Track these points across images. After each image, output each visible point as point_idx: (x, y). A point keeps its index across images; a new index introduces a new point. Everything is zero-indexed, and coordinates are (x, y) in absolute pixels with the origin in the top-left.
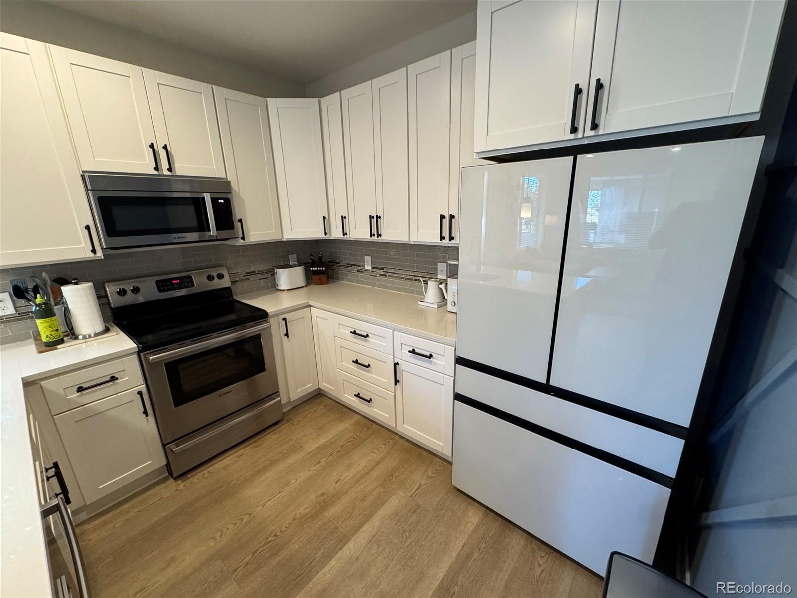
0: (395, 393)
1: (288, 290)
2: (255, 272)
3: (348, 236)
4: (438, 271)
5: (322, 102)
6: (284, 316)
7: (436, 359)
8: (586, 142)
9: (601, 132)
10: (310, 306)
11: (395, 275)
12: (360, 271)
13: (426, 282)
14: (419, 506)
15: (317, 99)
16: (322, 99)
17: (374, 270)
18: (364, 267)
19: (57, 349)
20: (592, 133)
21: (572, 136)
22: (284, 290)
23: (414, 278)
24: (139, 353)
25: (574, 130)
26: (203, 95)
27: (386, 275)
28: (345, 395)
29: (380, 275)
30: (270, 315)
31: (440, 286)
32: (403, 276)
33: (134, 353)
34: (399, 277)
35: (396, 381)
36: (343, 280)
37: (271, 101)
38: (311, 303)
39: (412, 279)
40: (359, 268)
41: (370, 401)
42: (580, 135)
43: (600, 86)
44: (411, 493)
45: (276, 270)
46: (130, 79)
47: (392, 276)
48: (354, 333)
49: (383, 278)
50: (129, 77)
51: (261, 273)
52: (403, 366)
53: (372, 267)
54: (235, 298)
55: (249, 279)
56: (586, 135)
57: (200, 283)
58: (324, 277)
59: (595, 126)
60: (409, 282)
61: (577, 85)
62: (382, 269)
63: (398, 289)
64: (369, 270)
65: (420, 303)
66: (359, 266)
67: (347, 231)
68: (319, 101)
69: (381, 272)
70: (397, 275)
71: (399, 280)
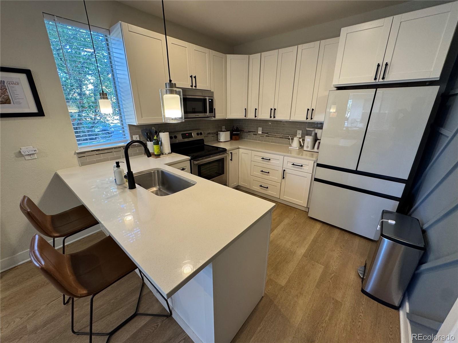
0: (281, 183)
1: (224, 142)
2: (210, 133)
3: (257, 118)
4: (297, 134)
5: (250, 57)
6: (231, 152)
7: (304, 167)
8: (379, 83)
9: (385, 80)
10: (239, 148)
11: (274, 136)
12: (255, 135)
13: (292, 139)
14: (296, 222)
15: (247, 56)
16: (251, 56)
17: (263, 134)
18: (258, 132)
19: (160, 157)
20: (382, 80)
21: (374, 81)
22: (222, 142)
23: (284, 137)
24: (190, 160)
25: (375, 79)
26: (207, 54)
27: (269, 136)
28: (254, 187)
29: (266, 136)
30: (227, 150)
31: (300, 140)
32: (279, 136)
33: (188, 160)
34: (276, 137)
35: (283, 178)
36: (245, 139)
37: (228, 55)
38: (240, 147)
39: (283, 138)
40: (255, 133)
41: (267, 188)
42: (377, 81)
43: (387, 64)
44: (292, 219)
45: (219, 133)
46: (187, 48)
47: (273, 137)
48: (263, 158)
49: (267, 137)
50: (186, 48)
51: (212, 134)
52: (287, 171)
53: (262, 133)
54: (205, 144)
55: (208, 136)
56: (380, 81)
57: (195, 136)
58: (237, 137)
59: (383, 78)
60: (281, 139)
61: (379, 64)
62: (267, 133)
63: (275, 142)
64: (260, 134)
65: (289, 147)
66: (255, 132)
67: (257, 115)
68: (249, 56)
69: (267, 135)
70: (276, 136)
71: (276, 138)
